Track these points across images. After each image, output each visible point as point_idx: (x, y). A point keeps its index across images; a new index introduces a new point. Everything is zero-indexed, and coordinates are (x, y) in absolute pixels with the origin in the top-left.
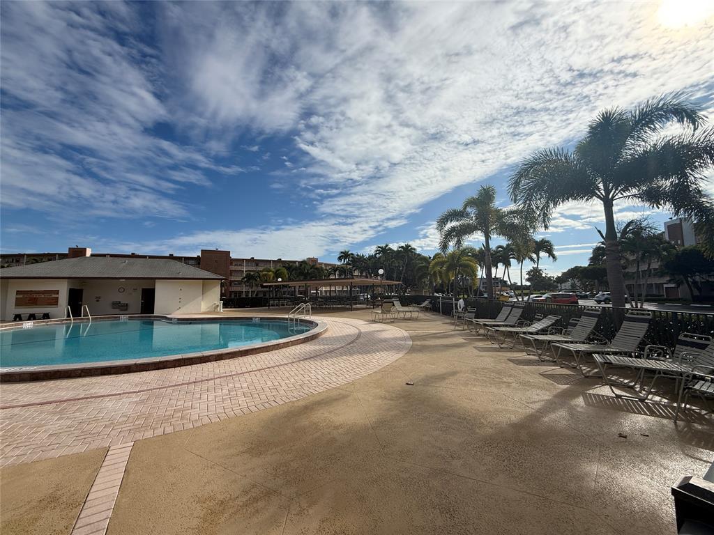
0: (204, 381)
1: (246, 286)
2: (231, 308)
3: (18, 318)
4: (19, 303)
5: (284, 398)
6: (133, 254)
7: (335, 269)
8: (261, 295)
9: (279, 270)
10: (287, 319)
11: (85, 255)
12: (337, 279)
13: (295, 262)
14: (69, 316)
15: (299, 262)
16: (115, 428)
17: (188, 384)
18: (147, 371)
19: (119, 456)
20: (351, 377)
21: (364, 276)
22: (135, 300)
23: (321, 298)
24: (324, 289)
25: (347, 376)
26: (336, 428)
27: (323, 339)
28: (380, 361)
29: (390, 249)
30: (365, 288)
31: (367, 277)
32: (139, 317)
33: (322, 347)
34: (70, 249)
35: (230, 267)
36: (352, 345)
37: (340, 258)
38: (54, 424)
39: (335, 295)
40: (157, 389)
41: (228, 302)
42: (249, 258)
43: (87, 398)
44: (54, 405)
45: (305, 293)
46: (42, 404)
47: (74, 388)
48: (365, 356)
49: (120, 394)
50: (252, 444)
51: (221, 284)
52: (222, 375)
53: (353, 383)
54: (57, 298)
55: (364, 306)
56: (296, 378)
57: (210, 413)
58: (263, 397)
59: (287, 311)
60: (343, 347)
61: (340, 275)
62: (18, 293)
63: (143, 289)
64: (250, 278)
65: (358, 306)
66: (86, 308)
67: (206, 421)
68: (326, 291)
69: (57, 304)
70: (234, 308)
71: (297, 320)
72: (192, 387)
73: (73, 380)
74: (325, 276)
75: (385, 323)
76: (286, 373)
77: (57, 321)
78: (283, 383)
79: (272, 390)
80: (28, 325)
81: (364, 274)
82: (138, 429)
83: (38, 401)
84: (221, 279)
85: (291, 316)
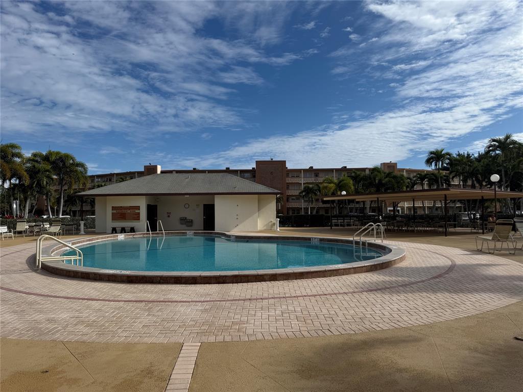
0: (258, 299)
1: (305, 201)
2: (288, 226)
3: (114, 231)
4: (115, 218)
5: (340, 329)
6: (194, 169)
7: (422, 176)
8: (322, 212)
9: (343, 180)
10: (351, 242)
11: (156, 172)
12: (427, 190)
13: (364, 170)
14: (148, 230)
15: (370, 169)
16: (187, 329)
17: (244, 300)
18: (209, 283)
19: (190, 352)
20: (431, 318)
21: (469, 186)
22: (198, 216)
23: (401, 217)
24: (406, 205)
25: (423, 316)
26: (400, 371)
27: (397, 269)
28: (477, 304)
29: (514, 142)
30: (471, 204)
31: (473, 187)
32: (202, 233)
33: (394, 279)
34: (145, 166)
35: (287, 179)
36: (438, 280)
37: (429, 162)
38: (146, 319)
39: (423, 213)
40: (218, 301)
41: (285, 220)
42: (308, 168)
43: (166, 302)
44: (144, 303)
45: (379, 210)
46: (136, 301)
47: (156, 292)
48: (455, 296)
49: (189, 302)
50: (302, 366)
51: (277, 199)
52: (276, 296)
53: (430, 326)
54: (139, 213)
55: (468, 230)
56: (357, 310)
57: (263, 330)
58: (317, 324)
59: (352, 232)
60: (423, 281)
61: (430, 185)
62: (113, 208)
63: (204, 205)
64: (308, 192)
65: (458, 229)
66: (160, 223)
67: (260, 337)
68: (409, 208)
69: (139, 219)
70: (292, 227)
71: (364, 244)
72: (247, 303)
73: (155, 286)
74: (407, 187)
75: (497, 255)
76: (344, 302)
77: (140, 234)
78: (340, 314)
79: (328, 319)
80: (121, 237)
81: (469, 183)
82: (203, 333)
83: (133, 299)
84: (276, 194)
85: (357, 239)
